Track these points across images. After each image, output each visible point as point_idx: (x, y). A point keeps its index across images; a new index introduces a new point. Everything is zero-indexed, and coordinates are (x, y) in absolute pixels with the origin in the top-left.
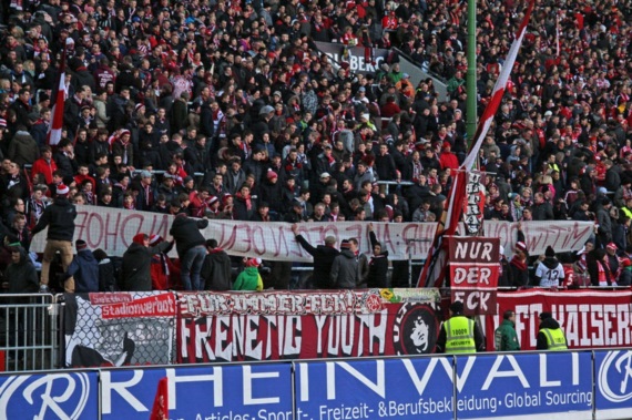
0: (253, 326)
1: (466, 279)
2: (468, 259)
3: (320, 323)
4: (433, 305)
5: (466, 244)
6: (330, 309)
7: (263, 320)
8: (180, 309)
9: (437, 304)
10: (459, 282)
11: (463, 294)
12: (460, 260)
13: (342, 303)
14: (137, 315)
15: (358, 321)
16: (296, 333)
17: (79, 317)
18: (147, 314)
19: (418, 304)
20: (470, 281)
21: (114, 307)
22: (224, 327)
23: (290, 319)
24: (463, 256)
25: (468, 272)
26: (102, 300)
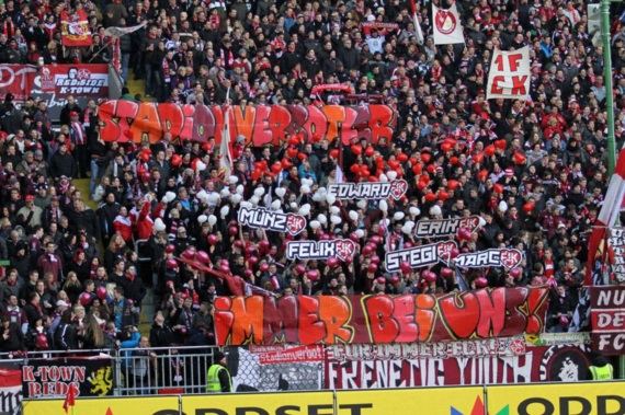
0: (396, 368)
1: (612, 322)
2: (611, 305)
3: (462, 365)
4: (582, 347)
5: (609, 293)
6: (472, 352)
7: (406, 363)
8: (327, 356)
9: (586, 346)
10: (604, 326)
11: (609, 336)
12: (603, 306)
13: (484, 348)
14: (290, 361)
15: (501, 362)
16: (438, 373)
17: (240, 363)
18: (298, 360)
19: (565, 347)
20: (615, 324)
21: (270, 355)
22: (368, 369)
23: (432, 362)
24: (606, 303)
25: (613, 317)
26: (260, 350)
